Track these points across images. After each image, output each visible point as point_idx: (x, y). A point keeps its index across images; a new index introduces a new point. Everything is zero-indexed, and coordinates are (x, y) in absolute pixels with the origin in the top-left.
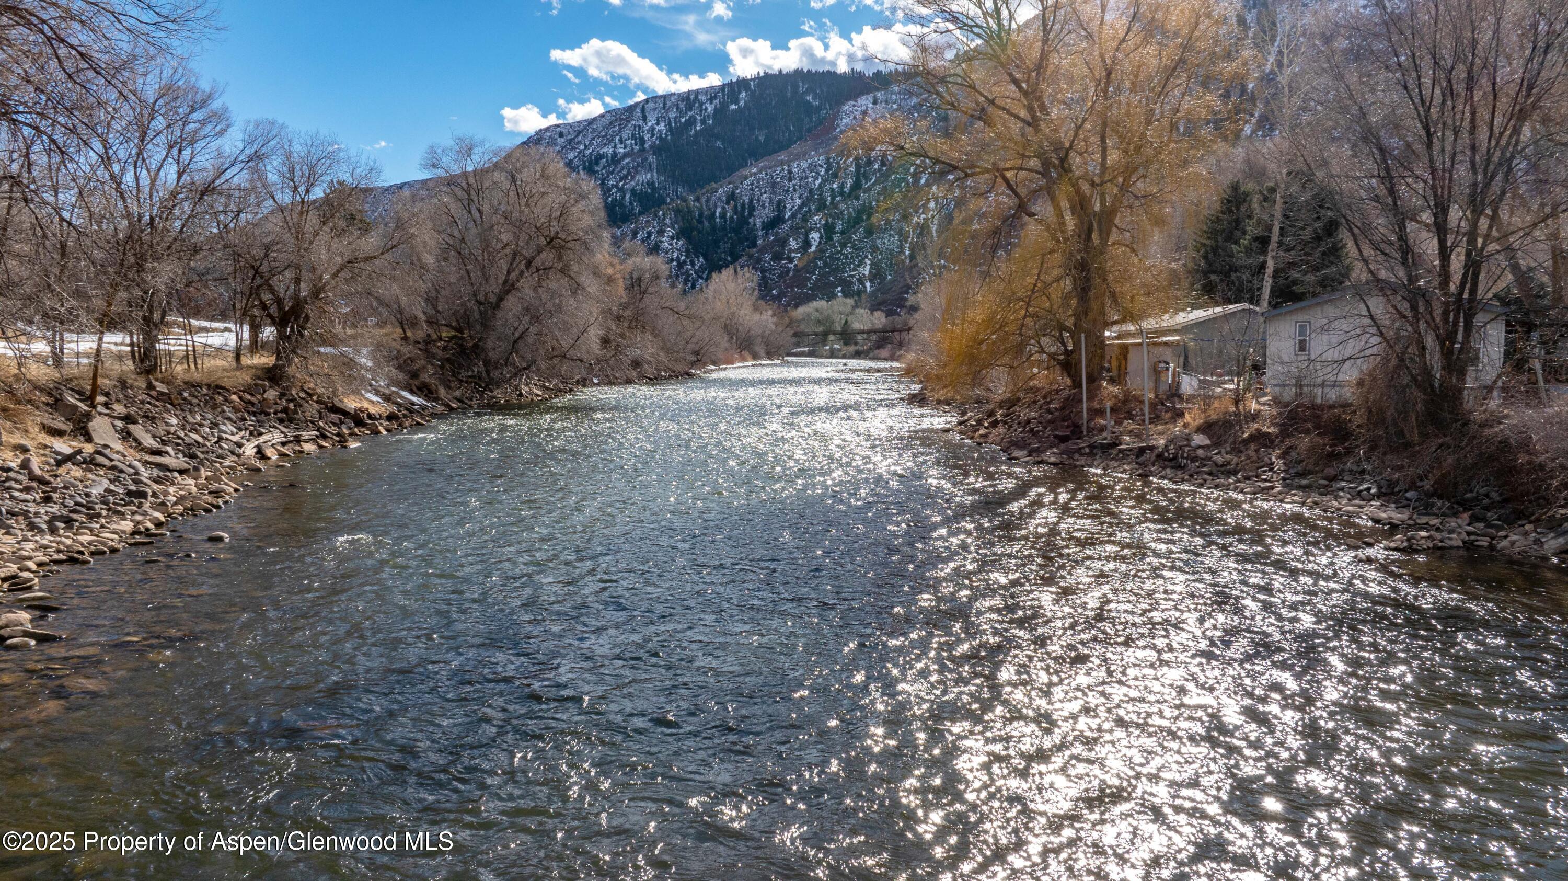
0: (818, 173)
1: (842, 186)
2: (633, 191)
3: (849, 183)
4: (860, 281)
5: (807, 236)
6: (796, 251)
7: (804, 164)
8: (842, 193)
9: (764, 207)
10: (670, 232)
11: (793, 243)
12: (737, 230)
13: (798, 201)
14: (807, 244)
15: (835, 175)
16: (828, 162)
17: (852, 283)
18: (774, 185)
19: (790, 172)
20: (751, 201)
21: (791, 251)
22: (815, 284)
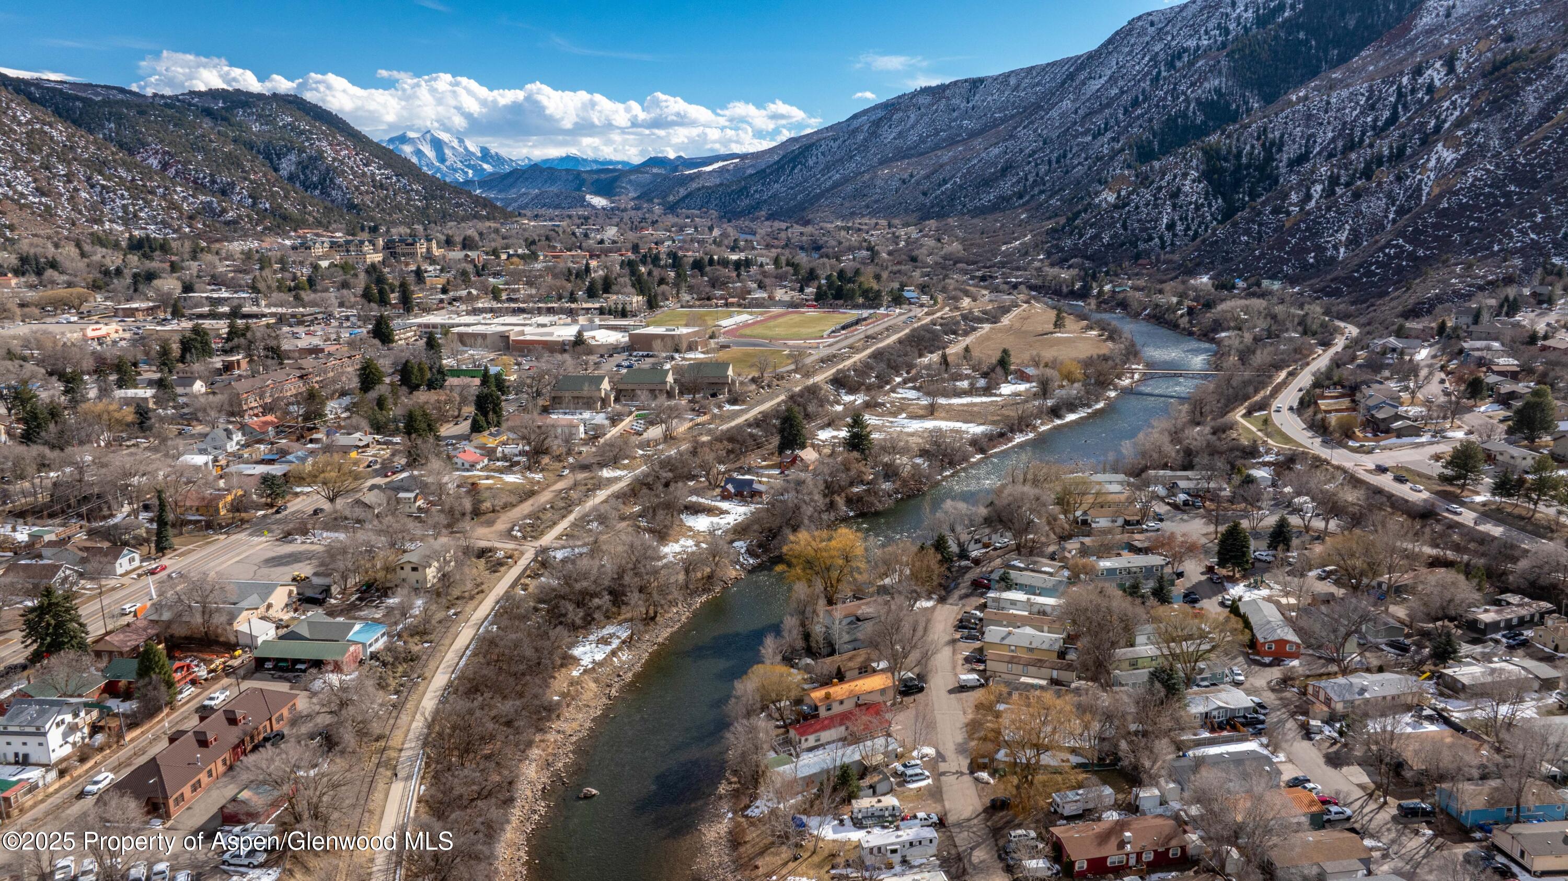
0: (1357, 103)
1: (1376, 120)
2: (1198, 101)
3: (1387, 114)
4: (1336, 248)
5: (1309, 189)
6: (1295, 205)
7: (1345, 93)
8: (1374, 128)
9: (1294, 141)
10: (1194, 174)
11: (1294, 197)
12: (1261, 168)
13: (1330, 135)
14: (1308, 197)
15: (1372, 107)
16: (1371, 90)
17: (1326, 249)
18: (1309, 117)
19: (1328, 103)
20: (1282, 136)
21: (1291, 204)
22: (1292, 249)
